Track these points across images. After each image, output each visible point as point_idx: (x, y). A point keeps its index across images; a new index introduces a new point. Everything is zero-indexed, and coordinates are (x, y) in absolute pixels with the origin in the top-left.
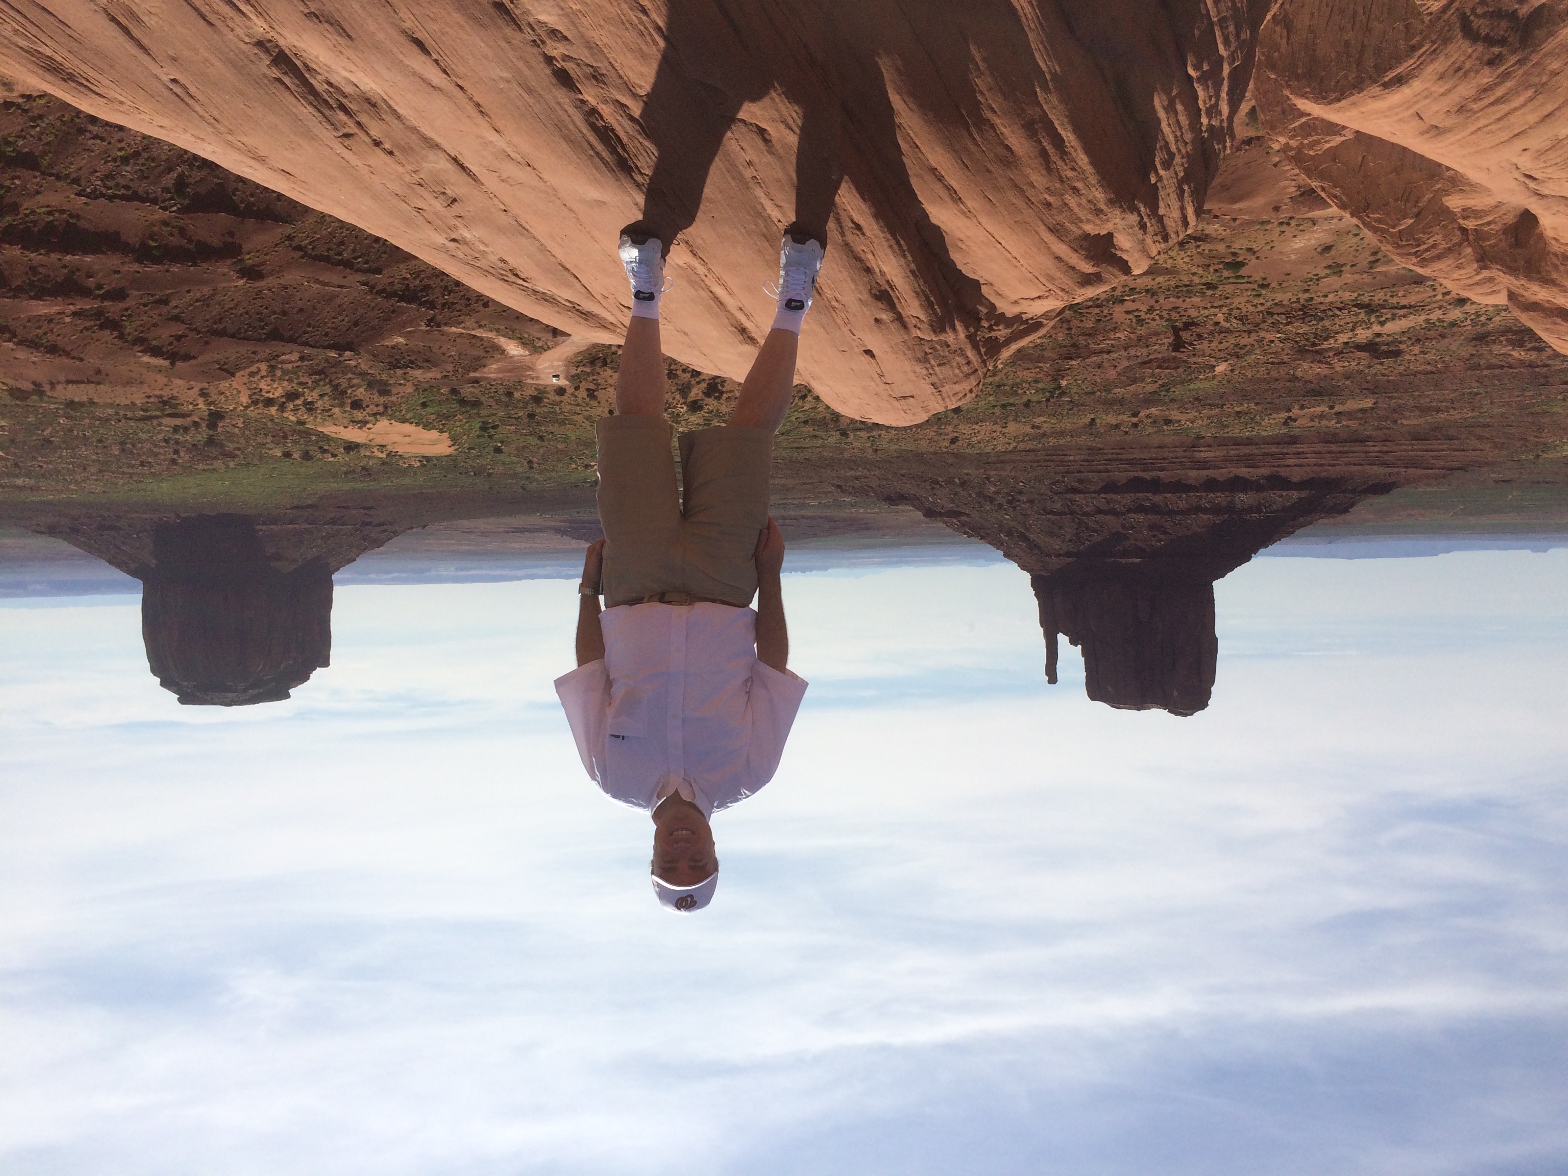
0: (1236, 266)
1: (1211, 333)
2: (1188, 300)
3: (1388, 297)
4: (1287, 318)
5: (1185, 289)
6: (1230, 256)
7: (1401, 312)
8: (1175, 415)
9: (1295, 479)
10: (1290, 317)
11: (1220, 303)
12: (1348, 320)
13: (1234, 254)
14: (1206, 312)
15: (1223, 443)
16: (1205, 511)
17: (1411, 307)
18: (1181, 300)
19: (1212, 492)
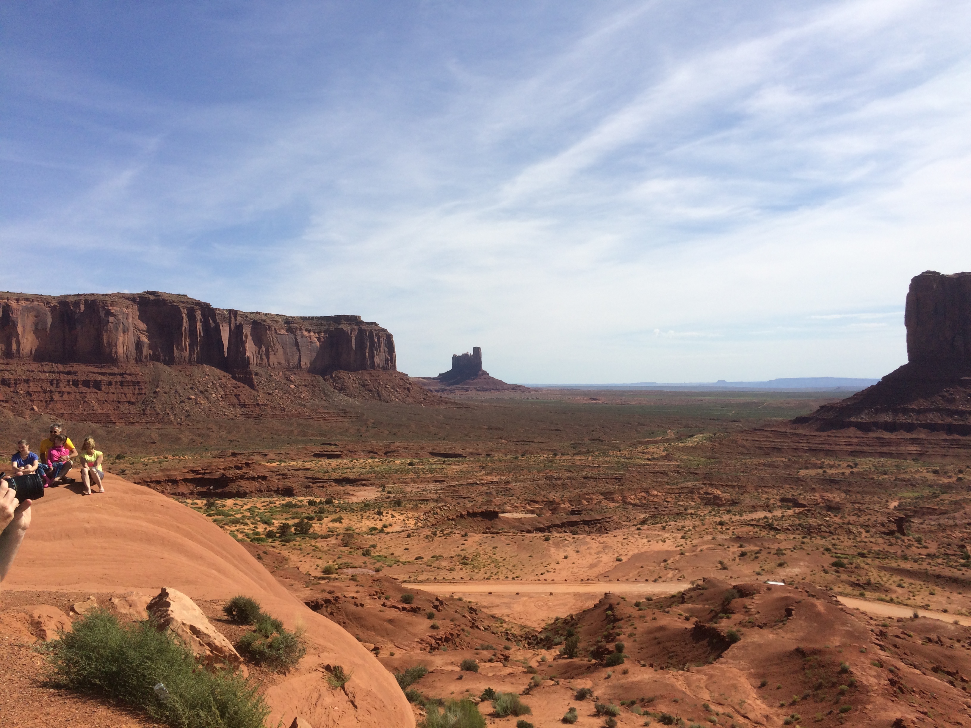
0: (838, 565)
1: (874, 526)
2: (881, 549)
3: (759, 532)
4: (820, 529)
5: (880, 556)
6: (840, 571)
7: (754, 522)
9: (852, 428)
10: (819, 529)
11: (860, 544)
12: (784, 522)
13: (837, 572)
14: (871, 540)
15: (900, 455)
16: (913, 411)
17: (748, 525)
18: (886, 550)
19: (909, 423)
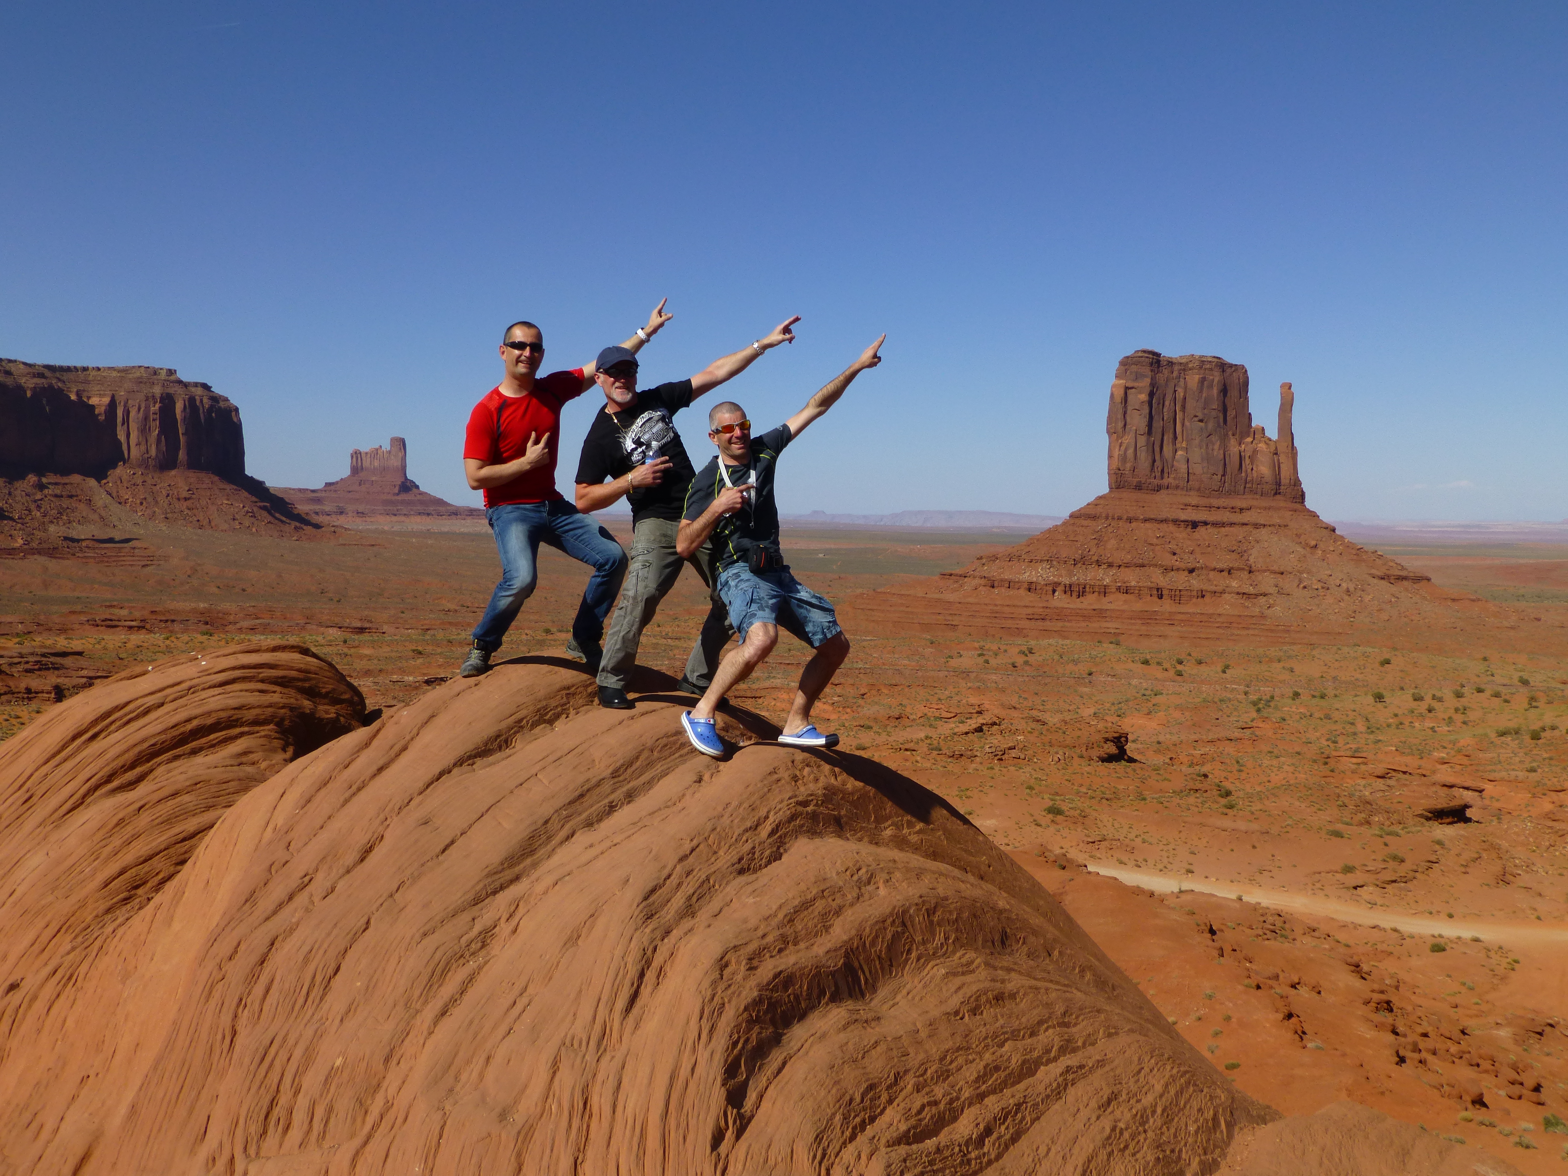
0: (1053, 812)
6: (1059, 821)
8: (1138, 667)
13: (1054, 822)
14: (1089, 769)
15: (1092, 636)
16: (1112, 566)
19: (1104, 585)
